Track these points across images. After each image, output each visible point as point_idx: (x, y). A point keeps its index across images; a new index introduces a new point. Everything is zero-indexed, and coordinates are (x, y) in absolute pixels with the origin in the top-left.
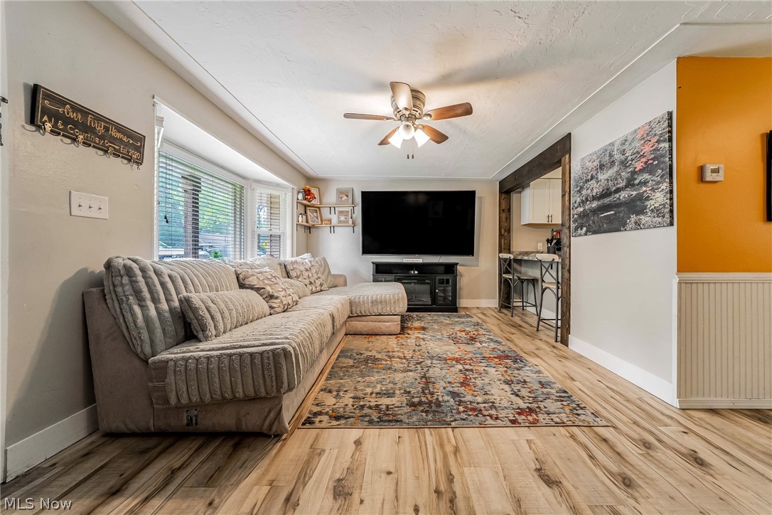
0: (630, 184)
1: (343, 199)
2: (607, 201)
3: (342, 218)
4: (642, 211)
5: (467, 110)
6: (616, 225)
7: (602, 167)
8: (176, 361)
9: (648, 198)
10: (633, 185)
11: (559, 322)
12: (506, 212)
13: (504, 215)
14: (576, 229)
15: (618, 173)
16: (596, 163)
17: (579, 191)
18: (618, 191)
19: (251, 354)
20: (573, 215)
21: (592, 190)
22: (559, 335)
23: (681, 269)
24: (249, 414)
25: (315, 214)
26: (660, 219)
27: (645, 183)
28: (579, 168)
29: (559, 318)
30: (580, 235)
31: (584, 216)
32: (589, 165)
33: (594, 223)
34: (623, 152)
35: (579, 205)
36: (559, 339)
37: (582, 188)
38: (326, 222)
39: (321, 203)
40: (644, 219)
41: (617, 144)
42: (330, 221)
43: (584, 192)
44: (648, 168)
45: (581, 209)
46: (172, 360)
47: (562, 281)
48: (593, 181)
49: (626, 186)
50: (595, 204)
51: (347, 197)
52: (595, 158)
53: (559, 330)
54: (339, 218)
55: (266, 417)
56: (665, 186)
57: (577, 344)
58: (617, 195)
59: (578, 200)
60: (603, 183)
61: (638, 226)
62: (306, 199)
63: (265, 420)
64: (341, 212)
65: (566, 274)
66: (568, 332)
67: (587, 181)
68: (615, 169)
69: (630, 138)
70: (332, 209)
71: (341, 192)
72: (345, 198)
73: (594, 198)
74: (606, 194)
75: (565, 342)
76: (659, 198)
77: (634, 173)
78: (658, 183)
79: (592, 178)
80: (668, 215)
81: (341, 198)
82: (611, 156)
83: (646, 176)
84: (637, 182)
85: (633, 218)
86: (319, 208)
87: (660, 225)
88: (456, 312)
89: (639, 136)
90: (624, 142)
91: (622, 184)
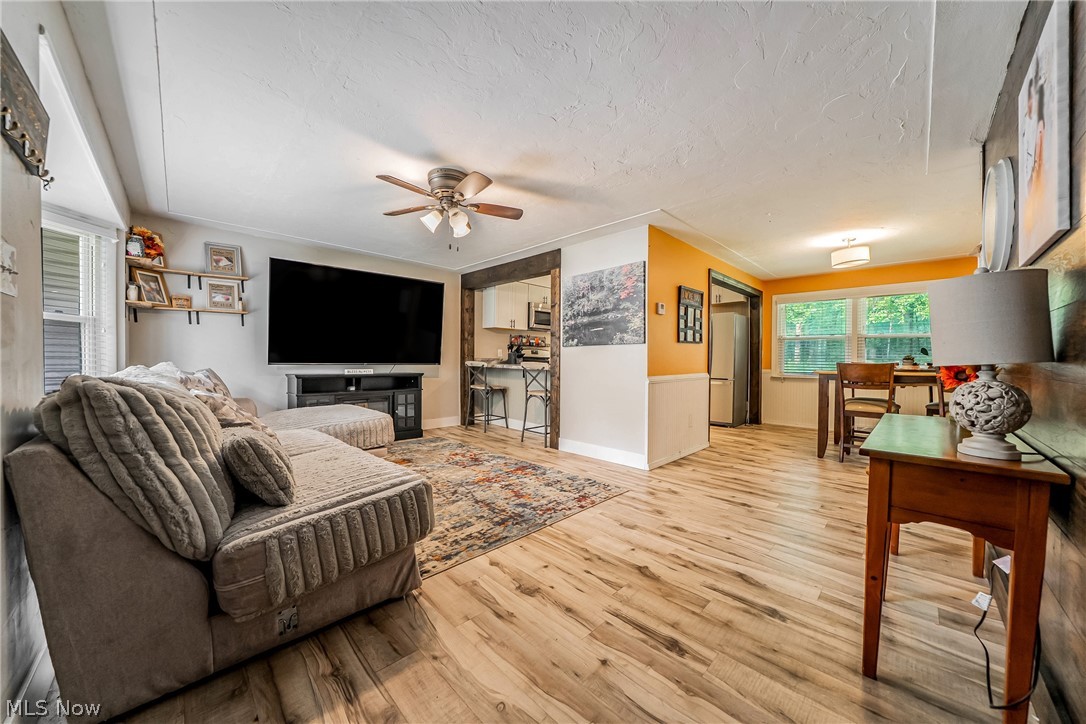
0: (616, 308)
1: (221, 264)
2: (597, 318)
3: (219, 298)
4: (624, 331)
5: (516, 214)
6: (603, 339)
7: (592, 288)
8: (279, 537)
9: (629, 321)
10: (619, 309)
11: (549, 429)
12: (468, 313)
13: (467, 316)
14: (567, 340)
15: (607, 297)
16: (587, 284)
17: (571, 306)
18: (606, 311)
19: (388, 500)
20: (564, 327)
21: (583, 306)
22: (548, 440)
23: (650, 374)
24: (374, 581)
25: (153, 285)
26: (637, 338)
27: (627, 309)
28: (570, 284)
29: (549, 424)
30: (571, 346)
31: (575, 329)
32: (582, 284)
33: (585, 335)
34: (611, 281)
35: (571, 318)
36: (548, 444)
37: (573, 303)
38: (180, 302)
39: (166, 266)
40: (627, 337)
41: (606, 272)
42: (189, 300)
43: (576, 307)
44: (628, 298)
45: (573, 322)
46: (271, 537)
47: (551, 388)
48: (584, 299)
49: (613, 310)
50: (586, 320)
51: (230, 260)
52: (586, 279)
53: (548, 436)
54: (211, 297)
55: (397, 577)
56: (641, 314)
57: (566, 445)
58: (606, 315)
59: (570, 314)
60: (594, 302)
61: (622, 341)
62: (148, 255)
63: (395, 582)
64: (213, 287)
65: (556, 382)
66: (558, 434)
67: (578, 298)
68: (604, 293)
69: (617, 272)
70: (194, 280)
71: (215, 252)
72: (224, 262)
73: (585, 314)
74: (595, 312)
75: (554, 445)
76: (636, 323)
77: (619, 299)
78: (637, 311)
79: (584, 296)
80: (643, 336)
81: (217, 261)
82: (601, 281)
83: (628, 304)
84: (621, 307)
85: (619, 335)
86: (161, 273)
87: (637, 343)
88: (421, 436)
89: (623, 272)
90: (612, 273)
91: (610, 307)
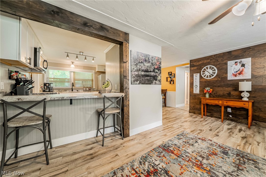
2: (147, 73)
7: (146, 61)
9: (158, 77)
15: (151, 66)
16: (143, 58)
18: (150, 71)
21: (142, 67)
27: (157, 72)
28: (136, 55)
30: (136, 84)
32: (141, 57)
33: (142, 80)
34: (152, 60)
35: (136, 71)
37: (137, 64)
40: (157, 82)
41: (150, 56)
43: (138, 66)
44: (157, 69)
45: (137, 73)
49: (153, 72)
50: (143, 73)
58: (150, 73)
59: (135, 69)
60: (146, 67)
61: (155, 83)
67: (140, 62)
68: (150, 64)
73: (143, 71)
74: (147, 71)
75: (127, 135)
77: (155, 68)
78: (160, 74)
79: (142, 63)
82: (148, 59)
84: (155, 71)
85: (154, 81)
89: (156, 59)
90: (153, 58)
91: (152, 70)
